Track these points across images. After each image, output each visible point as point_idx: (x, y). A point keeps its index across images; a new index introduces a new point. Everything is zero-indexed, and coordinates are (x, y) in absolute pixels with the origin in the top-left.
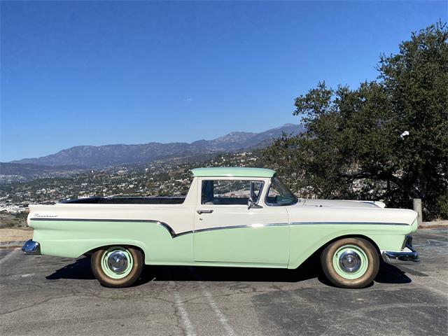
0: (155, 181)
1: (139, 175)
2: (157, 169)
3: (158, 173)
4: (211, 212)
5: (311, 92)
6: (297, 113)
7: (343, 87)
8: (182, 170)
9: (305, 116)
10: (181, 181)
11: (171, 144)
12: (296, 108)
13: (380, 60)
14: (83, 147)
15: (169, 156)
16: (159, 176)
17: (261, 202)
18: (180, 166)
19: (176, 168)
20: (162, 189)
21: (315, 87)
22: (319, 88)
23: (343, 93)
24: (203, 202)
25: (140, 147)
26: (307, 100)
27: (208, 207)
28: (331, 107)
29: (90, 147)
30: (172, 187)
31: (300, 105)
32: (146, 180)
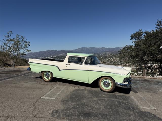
0: (103, 58)
1: (98, 56)
2: (103, 55)
3: (104, 56)
4: (69, 65)
5: (136, 33)
6: (131, 39)
7: (147, 31)
8: (111, 56)
9: (134, 40)
10: (110, 59)
11: (108, 48)
12: (131, 38)
13: (157, 22)
14: (84, 47)
15: (107, 52)
16: (104, 57)
17: (83, 64)
18: (110, 54)
19: (109, 55)
20: (104, 61)
21: (138, 31)
22: (139, 31)
23: (147, 33)
24: (68, 62)
25: (99, 48)
26: (135, 35)
27: (69, 64)
28: (142, 37)
29: (86, 48)
30: (107, 60)
31: (133, 36)
32: (100, 58)
